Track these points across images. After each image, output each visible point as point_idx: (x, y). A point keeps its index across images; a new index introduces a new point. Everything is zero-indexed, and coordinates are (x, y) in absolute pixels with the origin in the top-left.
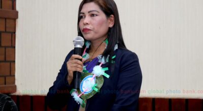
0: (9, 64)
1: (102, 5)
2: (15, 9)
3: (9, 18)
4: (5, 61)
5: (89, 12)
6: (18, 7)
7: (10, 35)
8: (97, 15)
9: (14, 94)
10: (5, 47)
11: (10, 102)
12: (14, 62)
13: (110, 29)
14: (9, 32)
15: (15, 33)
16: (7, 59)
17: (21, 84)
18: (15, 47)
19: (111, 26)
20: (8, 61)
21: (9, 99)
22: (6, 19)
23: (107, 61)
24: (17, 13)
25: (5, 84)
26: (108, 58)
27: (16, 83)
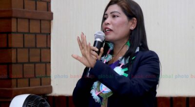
0: (44, 65)
1: (124, 7)
2: (50, 11)
3: (44, 20)
4: (41, 62)
5: (111, 13)
6: (53, 9)
7: (46, 36)
8: (118, 16)
9: (50, 95)
10: (41, 48)
11: (44, 103)
12: (50, 62)
13: (131, 31)
14: (44, 34)
15: (50, 34)
16: (43, 61)
17: (57, 85)
18: (50, 48)
19: (132, 28)
20: (44, 63)
21: (43, 101)
22: (41, 20)
23: (127, 62)
24: (52, 14)
25: (41, 85)
26: (128, 59)
27: (52, 84)
